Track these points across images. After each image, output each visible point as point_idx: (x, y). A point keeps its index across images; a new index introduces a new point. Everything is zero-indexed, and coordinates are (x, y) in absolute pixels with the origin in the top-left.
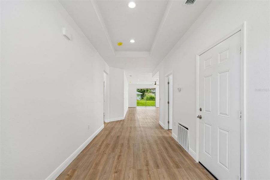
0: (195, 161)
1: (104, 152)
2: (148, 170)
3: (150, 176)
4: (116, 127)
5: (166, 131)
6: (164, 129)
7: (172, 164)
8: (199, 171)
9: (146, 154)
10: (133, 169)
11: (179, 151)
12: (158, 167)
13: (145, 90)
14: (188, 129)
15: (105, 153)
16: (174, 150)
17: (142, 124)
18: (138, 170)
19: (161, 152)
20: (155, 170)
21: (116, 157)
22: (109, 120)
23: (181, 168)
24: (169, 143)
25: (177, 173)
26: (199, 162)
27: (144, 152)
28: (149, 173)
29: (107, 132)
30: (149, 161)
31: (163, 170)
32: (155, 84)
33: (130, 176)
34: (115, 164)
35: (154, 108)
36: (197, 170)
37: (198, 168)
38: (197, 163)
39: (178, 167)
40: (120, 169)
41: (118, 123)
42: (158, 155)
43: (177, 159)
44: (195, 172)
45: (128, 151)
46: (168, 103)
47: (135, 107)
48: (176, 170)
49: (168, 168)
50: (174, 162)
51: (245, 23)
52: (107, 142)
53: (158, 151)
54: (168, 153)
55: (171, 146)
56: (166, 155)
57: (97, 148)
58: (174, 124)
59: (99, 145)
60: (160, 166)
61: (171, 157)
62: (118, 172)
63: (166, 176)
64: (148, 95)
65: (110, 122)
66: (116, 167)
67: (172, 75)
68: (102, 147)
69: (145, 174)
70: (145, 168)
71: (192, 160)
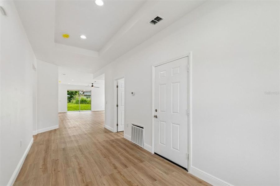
0: (152, 153)
1: (55, 170)
2: (119, 172)
3: (124, 176)
4: (52, 138)
5: (115, 134)
6: (113, 132)
7: (136, 161)
8: (157, 160)
9: (109, 159)
10: (104, 176)
11: (136, 149)
12: (126, 166)
13: (73, 92)
14: (143, 128)
15: (59, 171)
16: (132, 149)
17: (86, 131)
18: (109, 175)
19: (122, 153)
20: (125, 170)
21: (77, 171)
22: (37, 131)
23: (145, 161)
24: (125, 144)
25: (143, 166)
26: (155, 153)
27: (105, 157)
28: (121, 175)
29: (43, 147)
30: (115, 164)
31: (131, 168)
32: (92, 86)
33: (105, 183)
34: (80, 178)
35: (89, 112)
36: (156, 160)
37: (155, 157)
38: (154, 154)
39: (142, 161)
40: (89, 181)
41: (53, 133)
42: (120, 157)
43: (138, 155)
44: (156, 162)
45: (88, 161)
46: (117, 106)
47: (65, 113)
48: (141, 164)
49: (135, 165)
50: (137, 158)
51: (191, 52)
52: (52, 159)
53: (118, 153)
54: (128, 152)
55: (128, 146)
56: (127, 155)
57: (41, 169)
58: (126, 126)
59: (41, 165)
60: (127, 165)
61: (133, 156)
62: (89, 184)
63: (137, 171)
64: (78, 98)
65: (38, 134)
66: (83, 180)
67: (124, 79)
68: (48, 165)
69: (118, 176)
70: (115, 171)
71: (149, 153)
